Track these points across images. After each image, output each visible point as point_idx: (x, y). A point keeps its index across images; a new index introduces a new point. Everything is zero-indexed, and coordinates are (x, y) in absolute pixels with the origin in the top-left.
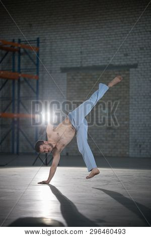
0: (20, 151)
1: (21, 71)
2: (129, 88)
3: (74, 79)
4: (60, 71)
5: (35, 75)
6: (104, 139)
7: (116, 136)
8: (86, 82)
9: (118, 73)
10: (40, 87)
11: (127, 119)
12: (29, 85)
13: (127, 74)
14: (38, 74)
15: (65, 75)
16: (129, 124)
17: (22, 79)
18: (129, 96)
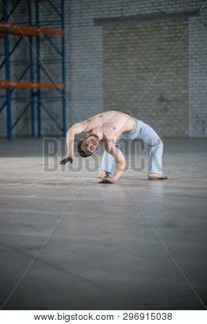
0: (43, 132)
1: (40, 24)
2: (187, 44)
3: (113, 34)
4: (93, 24)
5: (60, 29)
6: (154, 114)
7: (170, 110)
8: (129, 38)
9: (172, 23)
10: (67, 45)
11: (186, 87)
12: (51, 43)
13: (184, 25)
14: (63, 28)
15: (100, 29)
16: (188, 94)
17: (42, 36)
18: (188, 55)
